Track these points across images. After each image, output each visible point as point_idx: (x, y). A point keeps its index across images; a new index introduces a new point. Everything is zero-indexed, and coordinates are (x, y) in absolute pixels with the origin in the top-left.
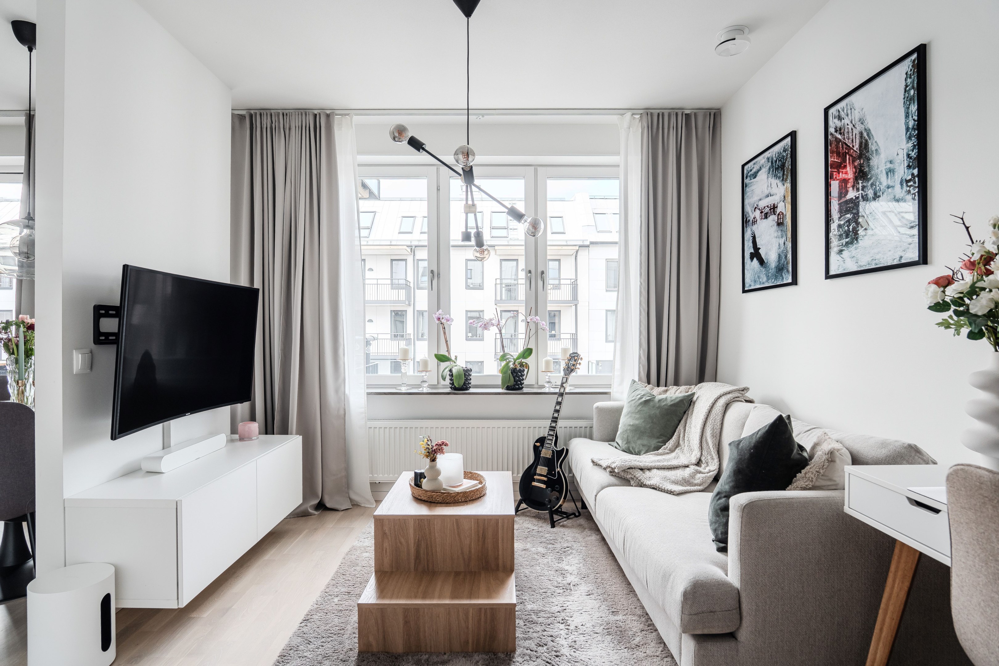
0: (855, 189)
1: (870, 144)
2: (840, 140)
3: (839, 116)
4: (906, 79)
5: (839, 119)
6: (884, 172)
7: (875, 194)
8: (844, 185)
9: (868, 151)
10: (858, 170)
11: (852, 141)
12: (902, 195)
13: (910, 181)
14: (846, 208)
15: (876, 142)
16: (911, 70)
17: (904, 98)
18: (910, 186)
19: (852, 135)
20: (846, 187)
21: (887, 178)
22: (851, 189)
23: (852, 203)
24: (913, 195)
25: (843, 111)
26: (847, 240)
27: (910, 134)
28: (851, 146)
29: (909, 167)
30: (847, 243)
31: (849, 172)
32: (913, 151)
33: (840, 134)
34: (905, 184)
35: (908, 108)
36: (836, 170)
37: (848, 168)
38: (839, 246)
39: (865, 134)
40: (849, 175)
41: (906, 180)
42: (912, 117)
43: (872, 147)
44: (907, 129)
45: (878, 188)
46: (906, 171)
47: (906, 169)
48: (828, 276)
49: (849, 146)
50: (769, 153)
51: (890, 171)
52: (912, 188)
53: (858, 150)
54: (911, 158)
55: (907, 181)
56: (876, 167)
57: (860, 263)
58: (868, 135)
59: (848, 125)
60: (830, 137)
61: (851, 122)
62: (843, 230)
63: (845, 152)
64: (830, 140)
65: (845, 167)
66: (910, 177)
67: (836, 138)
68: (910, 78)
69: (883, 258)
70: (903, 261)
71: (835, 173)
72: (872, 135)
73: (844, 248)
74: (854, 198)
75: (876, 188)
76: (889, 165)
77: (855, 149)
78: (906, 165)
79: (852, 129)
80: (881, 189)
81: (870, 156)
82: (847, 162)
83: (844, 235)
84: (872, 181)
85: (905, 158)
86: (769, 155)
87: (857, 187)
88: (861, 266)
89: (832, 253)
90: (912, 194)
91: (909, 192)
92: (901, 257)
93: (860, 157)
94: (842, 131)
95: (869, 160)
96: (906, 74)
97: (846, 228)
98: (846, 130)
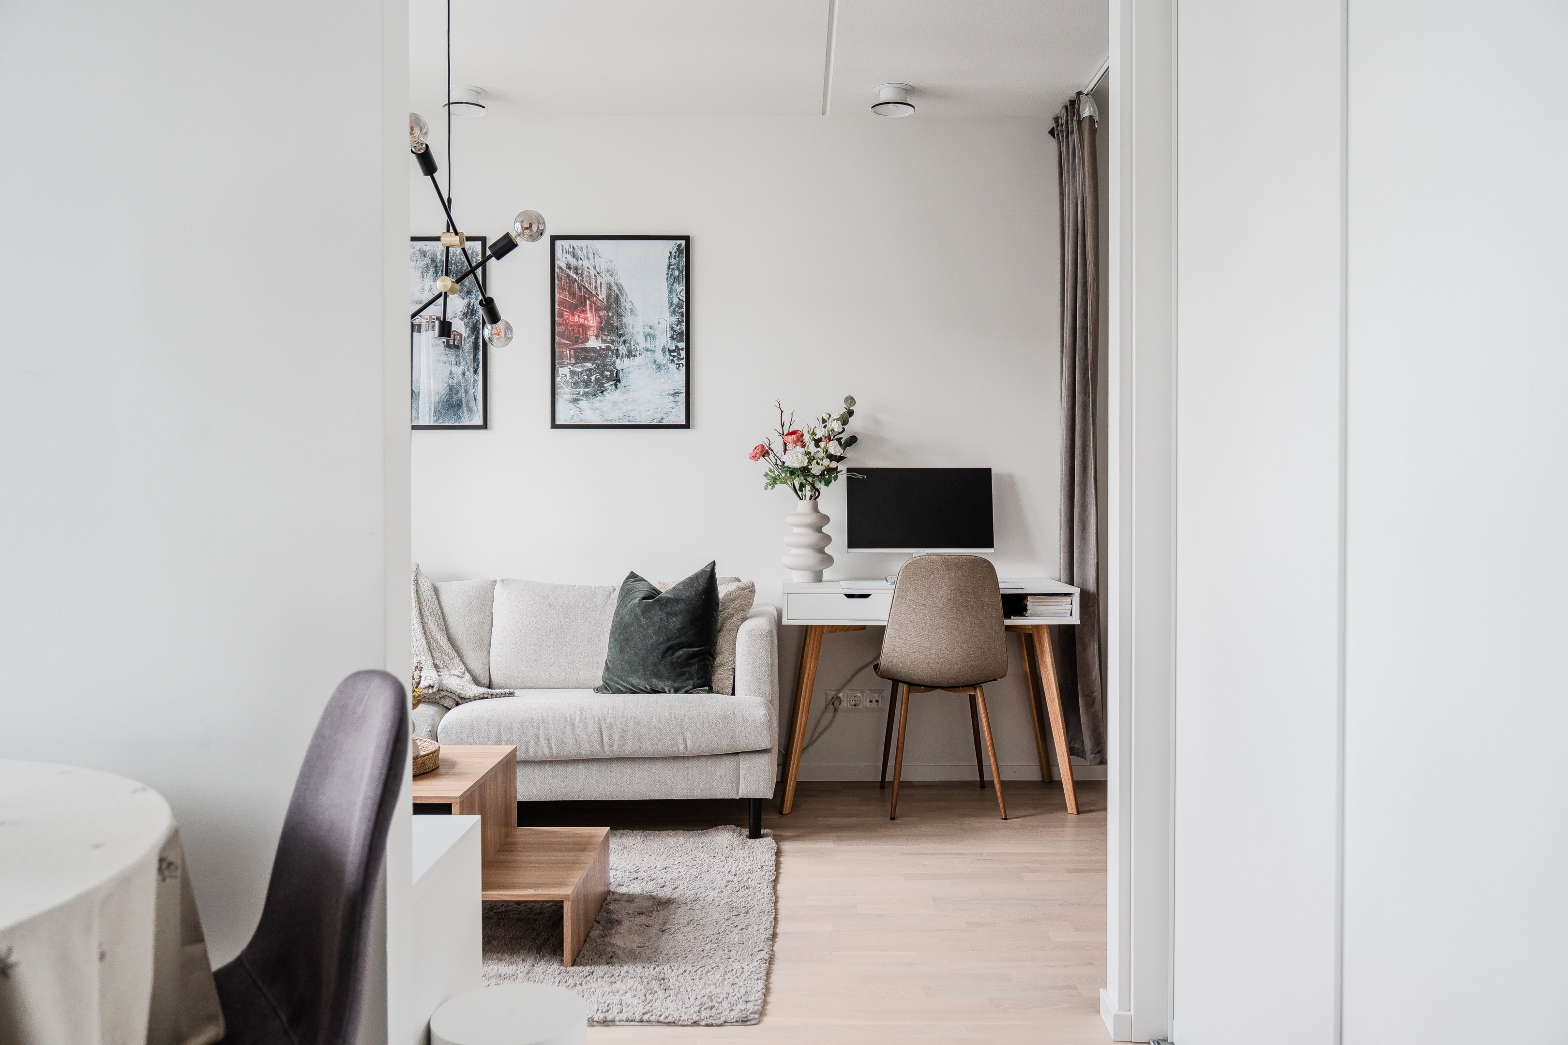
0: (600, 339)
1: (622, 301)
2: (576, 280)
3: (574, 253)
4: (669, 257)
5: (573, 257)
6: (642, 334)
7: (630, 352)
8: (583, 331)
9: (620, 307)
10: (604, 322)
11: (596, 288)
12: (664, 362)
13: (673, 351)
14: (585, 356)
15: (630, 301)
16: (676, 252)
17: (668, 274)
18: (674, 356)
19: (596, 282)
20: (586, 334)
21: (646, 341)
22: (593, 338)
23: (595, 352)
24: (678, 366)
25: (581, 251)
26: (586, 390)
27: (674, 309)
28: (594, 292)
29: (672, 338)
30: (585, 394)
31: (590, 319)
32: (677, 326)
33: (577, 274)
34: (667, 353)
35: (672, 285)
36: (568, 310)
37: (589, 315)
38: (573, 394)
39: (615, 288)
40: (591, 322)
41: (669, 349)
42: (677, 295)
43: (625, 304)
44: (671, 304)
45: (633, 347)
46: (669, 341)
47: (669, 339)
48: (554, 426)
49: (590, 292)
50: (426, 245)
51: (650, 335)
52: (676, 358)
53: (605, 300)
54: (675, 331)
55: (670, 351)
56: (631, 326)
57: (606, 417)
58: (619, 290)
59: (588, 268)
60: (557, 270)
61: (594, 268)
62: (579, 378)
63: (585, 296)
64: (558, 275)
65: (584, 311)
66: (673, 348)
67: (568, 276)
68: (675, 259)
69: (640, 416)
70: (664, 422)
71: (565, 313)
72: (626, 293)
73: (582, 398)
74: (598, 348)
75: (630, 346)
76: (648, 330)
77: (600, 297)
78: (669, 335)
79: (595, 276)
80: (638, 350)
81: (623, 313)
82: (588, 307)
83: (581, 383)
84: (625, 338)
85: (668, 329)
86: (425, 248)
87: (602, 338)
88: (607, 420)
89: (560, 400)
90: (677, 364)
91: (673, 361)
92: (663, 419)
93: (608, 308)
94: (579, 272)
95: (622, 316)
96: (671, 253)
97: (586, 377)
98: (586, 273)
